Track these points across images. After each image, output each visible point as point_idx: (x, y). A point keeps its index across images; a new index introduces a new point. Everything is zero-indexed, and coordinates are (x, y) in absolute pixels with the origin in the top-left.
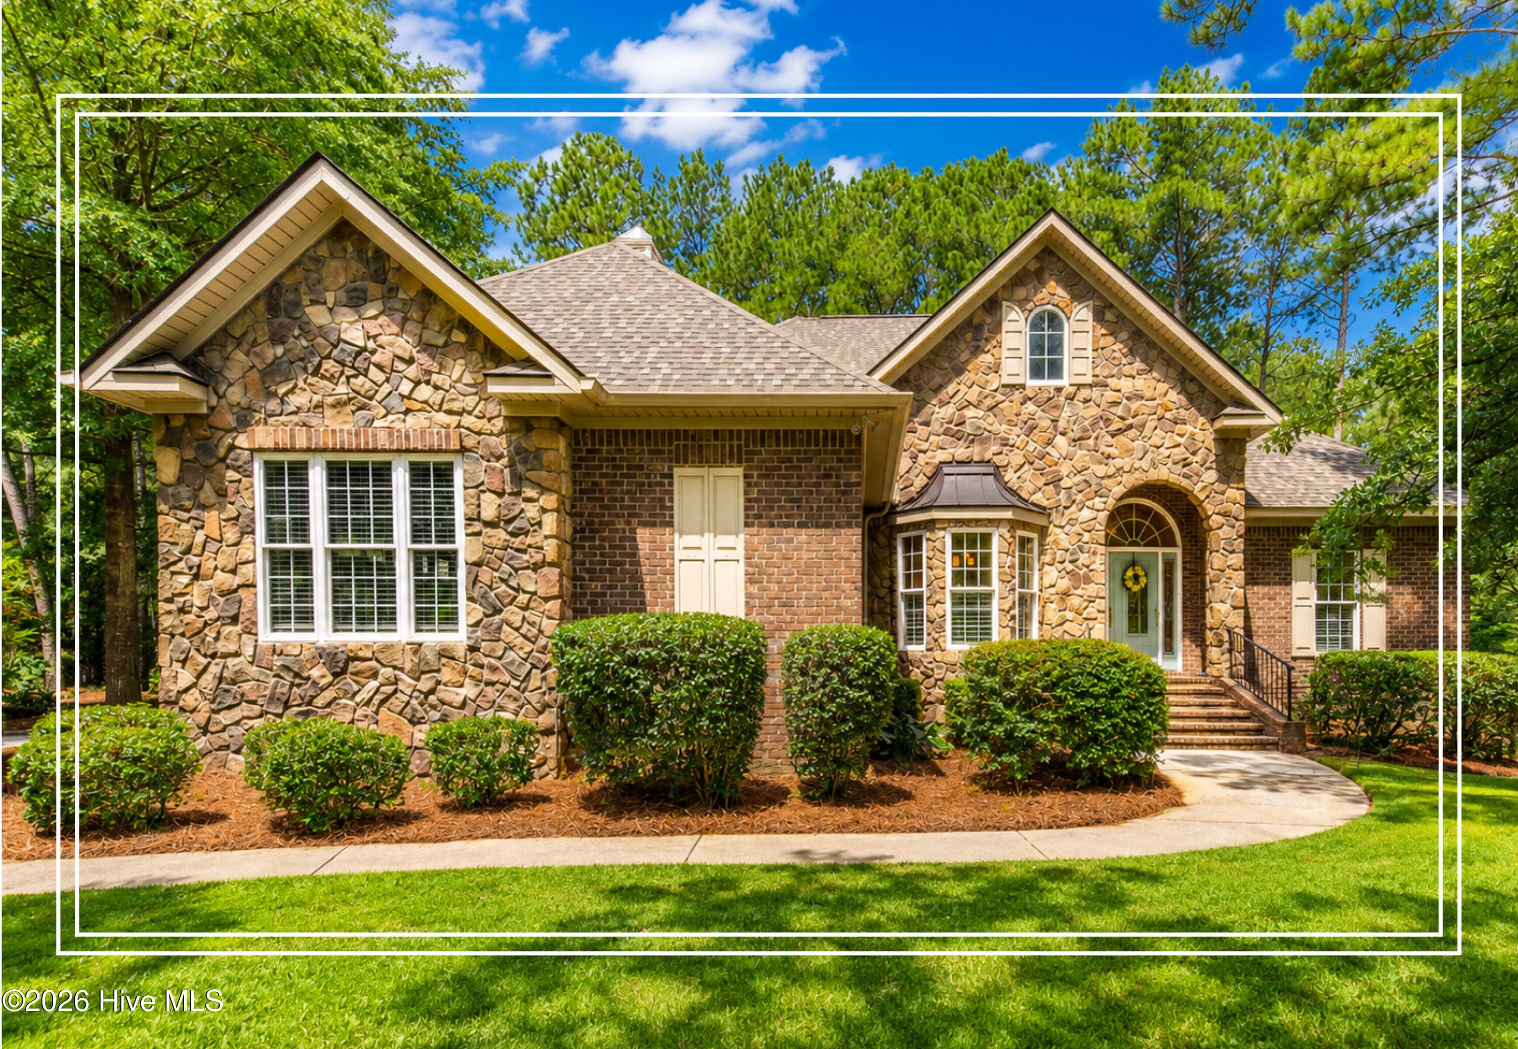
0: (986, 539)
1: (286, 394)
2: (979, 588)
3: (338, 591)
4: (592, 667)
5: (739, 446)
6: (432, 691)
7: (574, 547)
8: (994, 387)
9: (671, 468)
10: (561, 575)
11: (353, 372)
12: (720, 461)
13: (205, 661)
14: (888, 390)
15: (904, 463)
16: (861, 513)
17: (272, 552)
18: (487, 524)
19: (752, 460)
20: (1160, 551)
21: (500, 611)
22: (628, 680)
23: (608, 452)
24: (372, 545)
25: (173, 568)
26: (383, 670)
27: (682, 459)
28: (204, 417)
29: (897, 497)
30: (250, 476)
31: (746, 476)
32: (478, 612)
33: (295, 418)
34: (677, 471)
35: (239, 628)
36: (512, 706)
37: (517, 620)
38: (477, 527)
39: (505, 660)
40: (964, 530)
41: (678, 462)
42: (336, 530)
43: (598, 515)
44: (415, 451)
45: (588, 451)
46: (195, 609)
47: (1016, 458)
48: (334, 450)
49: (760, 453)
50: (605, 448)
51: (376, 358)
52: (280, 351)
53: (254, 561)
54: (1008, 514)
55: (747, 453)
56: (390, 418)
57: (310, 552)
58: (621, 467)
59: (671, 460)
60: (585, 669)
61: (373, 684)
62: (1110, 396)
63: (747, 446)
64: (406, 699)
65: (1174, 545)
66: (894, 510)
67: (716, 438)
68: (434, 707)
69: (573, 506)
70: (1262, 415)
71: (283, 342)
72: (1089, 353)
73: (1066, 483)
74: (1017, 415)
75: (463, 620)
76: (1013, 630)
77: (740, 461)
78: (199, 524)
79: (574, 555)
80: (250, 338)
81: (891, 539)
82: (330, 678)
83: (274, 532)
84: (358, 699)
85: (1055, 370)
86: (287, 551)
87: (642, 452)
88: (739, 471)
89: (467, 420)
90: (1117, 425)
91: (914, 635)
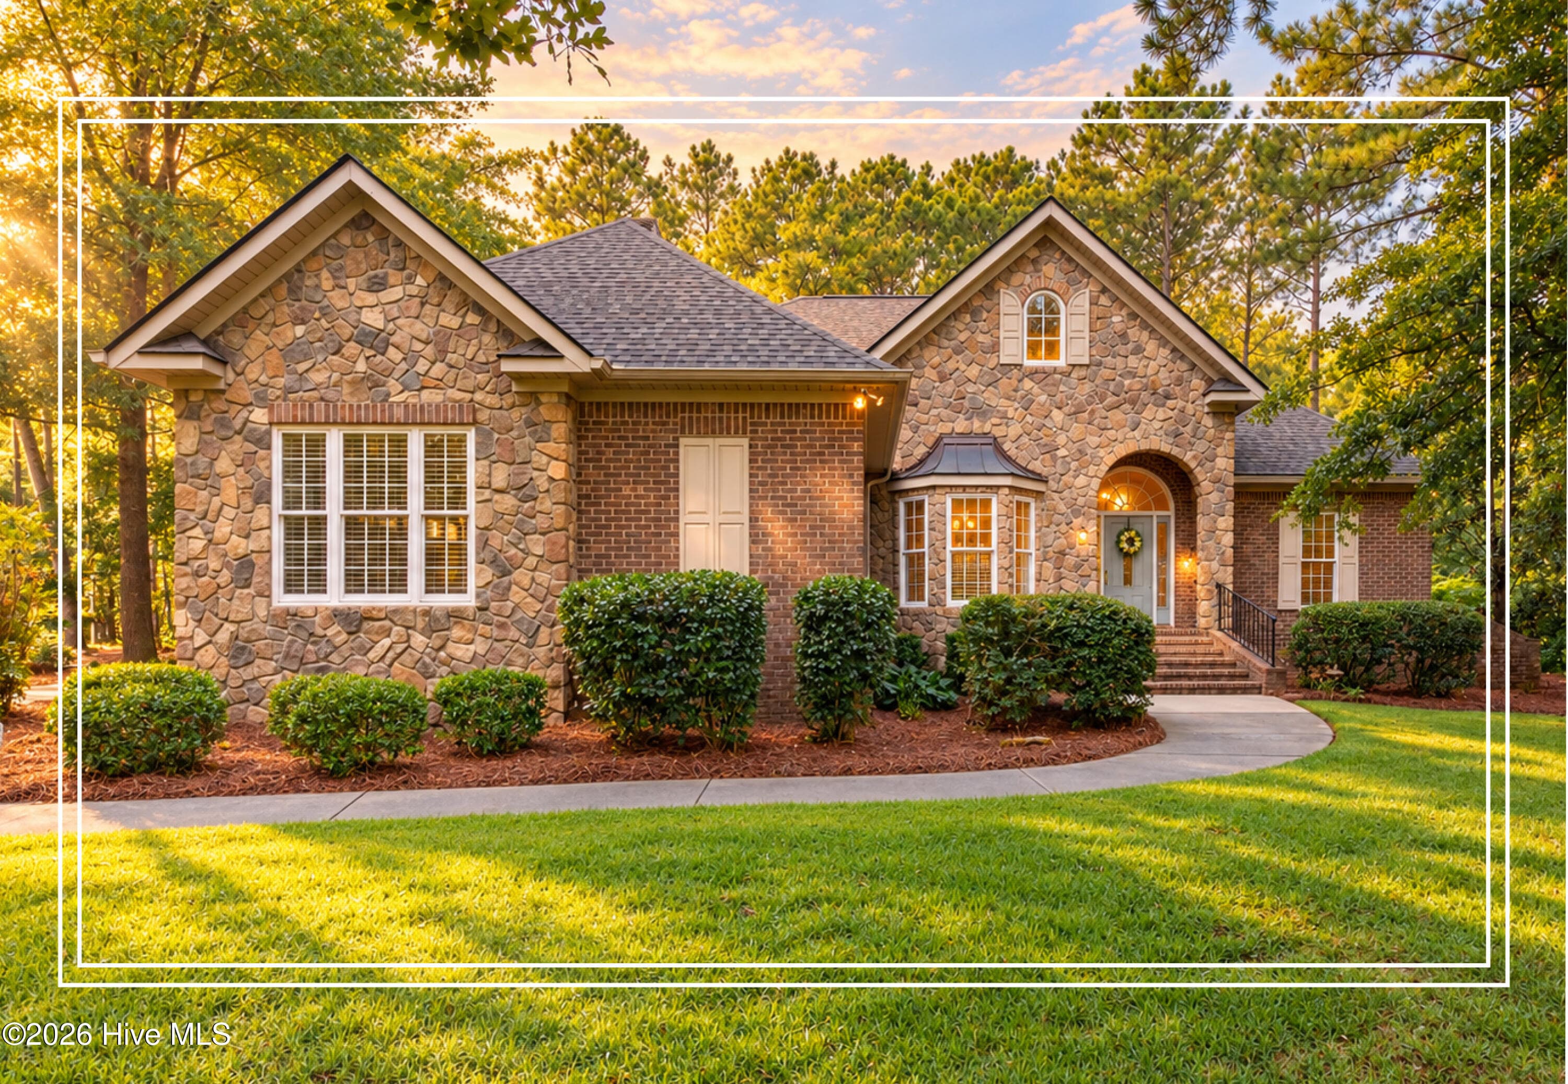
0: (986, 504)
1: (307, 371)
2: (980, 548)
3: (352, 555)
4: (600, 625)
5: (744, 418)
6: (442, 648)
7: (580, 512)
8: (991, 365)
9: (676, 439)
10: (568, 538)
11: (372, 352)
12: (725, 431)
13: (217, 621)
14: (888, 367)
15: (905, 433)
16: (861, 479)
17: (286, 518)
18: (497, 491)
19: (756, 432)
20: (1155, 513)
21: (510, 573)
22: (636, 635)
23: (614, 423)
24: (386, 512)
25: (188, 534)
26: (396, 628)
27: (686, 429)
28: (223, 392)
29: (897, 464)
30: (269, 448)
31: (751, 446)
32: (489, 574)
33: (315, 394)
34: (683, 441)
35: (251, 591)
36: (521, 661)
37: (526, 582)
38: (487, 494)
39: (515, 618)
40: (964, 496)
41: (683, 432)
42: (351, 498)
43: (603, 483)
44: (430, 423)
45: (594, 423)
46: (210, 573)
47: (1015, 430)
48: (351, 423)
49: (765, 424)
50: (611, 420)
51: (393, 339)
52: (300, 330)
53: (269, 528)
54: (1008, 481)
55: (752, 424)
56: (406, 394)
57: (325, 518)
58: (626, 438)
59: (675, 431)
60: (594, 625)
61: (387, 642)
62: (1105, 373)
63: (752, 417)
64: (419, 655)
65: (1167, 509)
66: (896, 477)
67: (721, 411)
68: (444, 663)
69: (579, 475)
70: (1248, 391)
71: (303, 322)
72: (1087, 334)
73: (1062, 452)
74: (1016, 391)
75: (472, 582)
76: (1011, 586)
77: (744, 433)
78: (215, 491)
79: (579, 519)
80: (270, 318)
81: (894, 502)
82: (344, 636)
83: (292, 500)
84: (371, 655)
85: (1052, 349)
86: (302, 518)
87: (647, 424)
88: (745, 442)
89: (478, 396)
90: (1111, 399)
91: (915, 592)
